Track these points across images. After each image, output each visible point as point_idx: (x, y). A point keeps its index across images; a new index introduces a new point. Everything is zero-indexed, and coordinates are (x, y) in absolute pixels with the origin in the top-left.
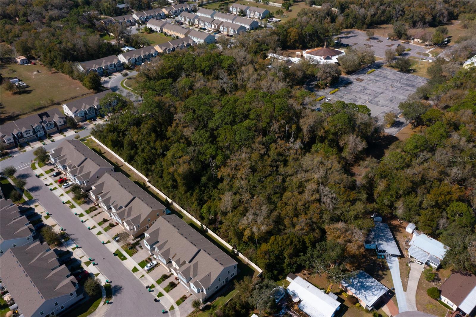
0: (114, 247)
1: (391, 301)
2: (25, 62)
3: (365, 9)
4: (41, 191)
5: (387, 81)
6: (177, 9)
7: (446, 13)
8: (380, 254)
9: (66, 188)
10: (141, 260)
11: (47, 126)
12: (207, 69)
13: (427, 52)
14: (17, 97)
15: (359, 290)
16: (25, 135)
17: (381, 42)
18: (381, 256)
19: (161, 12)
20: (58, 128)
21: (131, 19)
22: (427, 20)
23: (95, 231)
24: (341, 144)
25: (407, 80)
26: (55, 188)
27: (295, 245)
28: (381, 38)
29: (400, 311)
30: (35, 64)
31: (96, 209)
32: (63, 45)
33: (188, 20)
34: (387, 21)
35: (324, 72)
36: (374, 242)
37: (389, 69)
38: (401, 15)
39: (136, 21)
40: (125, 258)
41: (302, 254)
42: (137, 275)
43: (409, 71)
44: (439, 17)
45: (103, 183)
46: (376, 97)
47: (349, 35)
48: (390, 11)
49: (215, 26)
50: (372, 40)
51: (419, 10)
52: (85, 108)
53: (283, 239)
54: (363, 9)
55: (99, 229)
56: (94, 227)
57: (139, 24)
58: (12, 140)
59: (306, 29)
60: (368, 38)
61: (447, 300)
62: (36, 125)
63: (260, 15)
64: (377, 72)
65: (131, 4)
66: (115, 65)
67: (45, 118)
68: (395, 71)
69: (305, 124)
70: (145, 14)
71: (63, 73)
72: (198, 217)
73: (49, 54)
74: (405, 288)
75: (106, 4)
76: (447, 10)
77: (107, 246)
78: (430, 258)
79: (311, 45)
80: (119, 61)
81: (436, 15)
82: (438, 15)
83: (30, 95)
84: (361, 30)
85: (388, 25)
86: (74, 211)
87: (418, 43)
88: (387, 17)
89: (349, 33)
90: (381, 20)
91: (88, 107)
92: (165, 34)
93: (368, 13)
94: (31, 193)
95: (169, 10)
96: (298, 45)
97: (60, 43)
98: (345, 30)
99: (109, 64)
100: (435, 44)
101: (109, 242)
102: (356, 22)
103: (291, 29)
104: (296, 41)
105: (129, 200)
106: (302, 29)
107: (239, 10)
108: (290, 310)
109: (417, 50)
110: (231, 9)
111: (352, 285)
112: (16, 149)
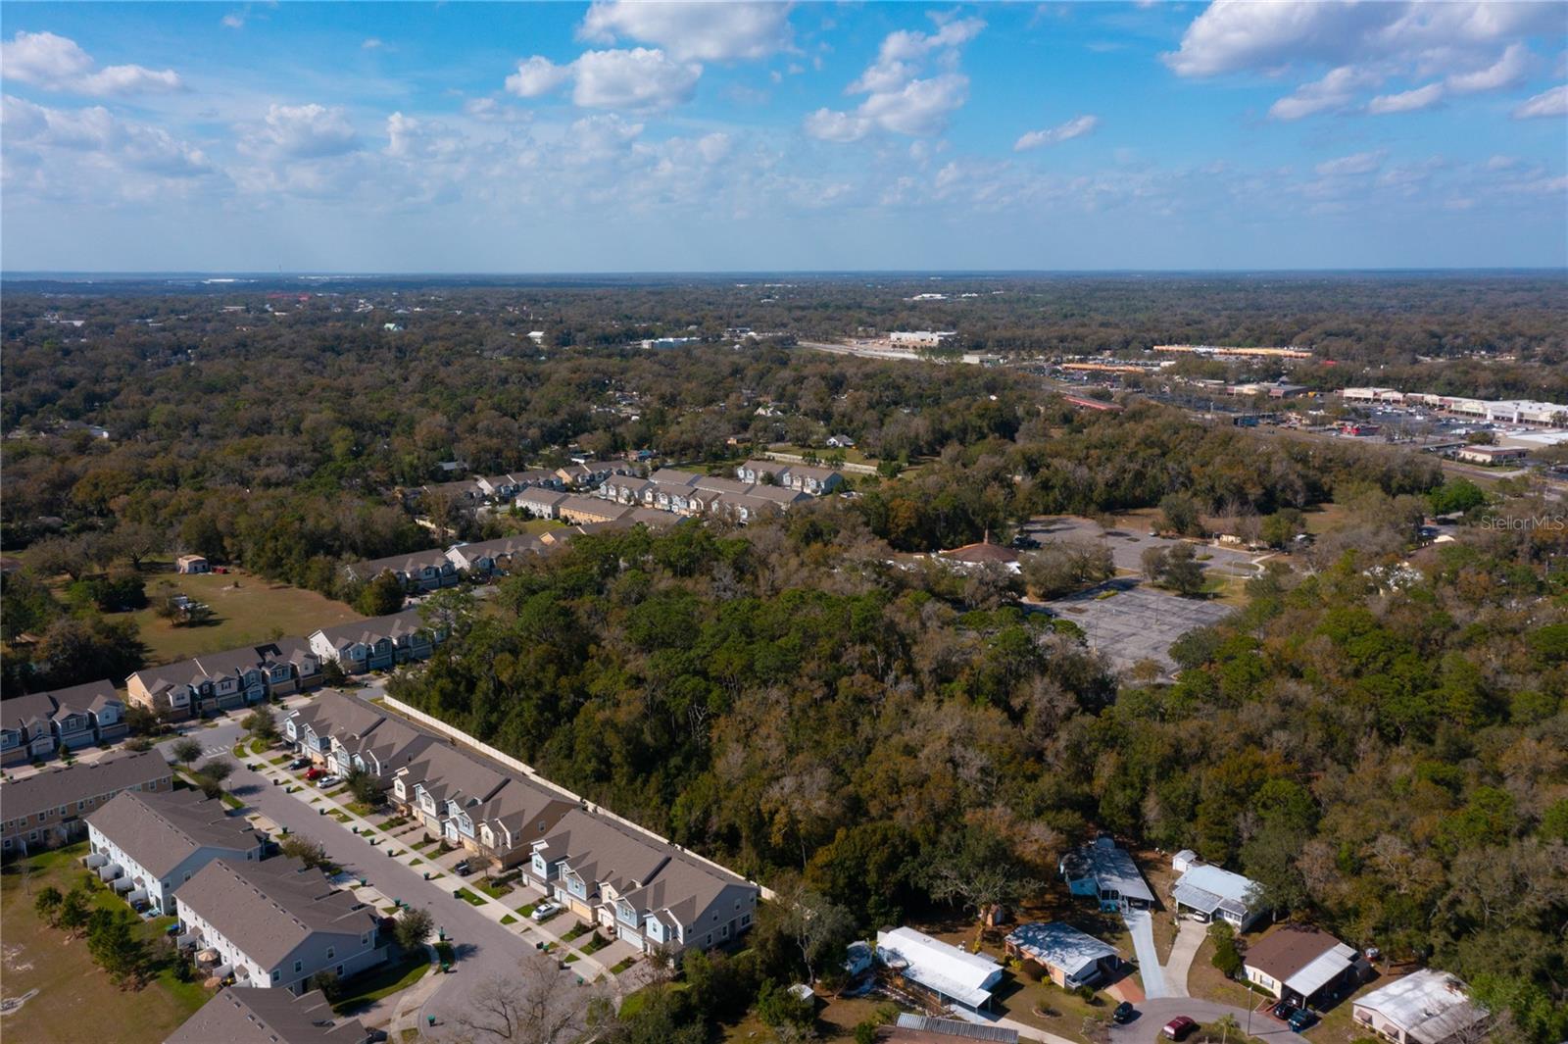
0: (453, 883)
1: (1129, 980)
2: (200, 567)
3: (1090, 468)
4: (262, 794)
5: (1148, 613)
6: (596, 473)
7: (1299, 484)
8: (1107, 902)
9: (326, 787)
10: (520, 905)
11: (274, 673)
12: (683, 563)
13: (1254, 562)
14: (185, 632)
15: (1048, 948)
16: (219, 691)
17: (1136, 540)
18: (1109, 906)
19: (552, 478)
20: (297, 683)
21: (473, 490)
22: (1251, 498)
23: (405, 860)
24: (1016, 703)
25: (1197, 611)
26: (299, 789)
27: (895, 847)
28: (1136, 533)
29: (1148, 997)
30: (225, 572)
31: (405, 822)
32: (310, 524)
33: (625, 492)
34: (1151, 502)
35: (981, 582)
36: (1091, 876)
37: (1155, 591)
38: (1183, 484)
39: (485, 497)
40: (482, 902)
41: (909, 858)
42: (514, 929)
43: (1204, 597)
44: (1283, 491)
45: (427, 762)
46: (1118, 641)
47: (1052, 528)
48: (1155, 478)
49: (698, 505)
50: (1110, 538)
51: (1228, 473)
52: (369, 640)
53: (865, 831)
54: (1085, 470)
55: (414, 855)
56: (403, 852)
57: (494, 503)
58: (187, 700)
59: (935, 503)
60: (1102, 531)
61: (1259, 972)
62: (248, 669)
63: (819, 485)
64: (1123, 596)
65: (473, 461)
66: (437, 570)
67: (270, 656)
68: (1170, 594)
69: (924, 656)
70: (512, 480)
71: (304, 587)
72: (662, 829)
73: (271, 544)
74: (1163, 959)
75: (408, 458)
76: (1303, 477)
77: (438, 882)
78: (1223, 904)
79: (952, 543)
80: (449, 564)
81: (1274, 486)
82: (1279, 487)
83: (217, 629)
84: (1085, 516)
85: (1155, 510)
86: (349, 826)
87: (1228, 544)
88: (1151, 491)
89: (1054, 522)
90: (1135, 497)
91: (377, 638)
92: (566, 520)
93: (1099, 478)
94: (238, 798)
95: (574, 474)
96: (916, 541)
97: (302, 519)
98: (1043, 518)
99: (423, 566)
100: (1272, 546)
101: (440, 876)
102: (1069, 498)
103: (898, 501)
104: (910, 531)
105: (494, 786)
106: (927, 502)
107: (761, 474)
108: (884, 987)
109: (1228, 558)
110: (741, 472)
111: (1033, 942)
112: (192, 723)
